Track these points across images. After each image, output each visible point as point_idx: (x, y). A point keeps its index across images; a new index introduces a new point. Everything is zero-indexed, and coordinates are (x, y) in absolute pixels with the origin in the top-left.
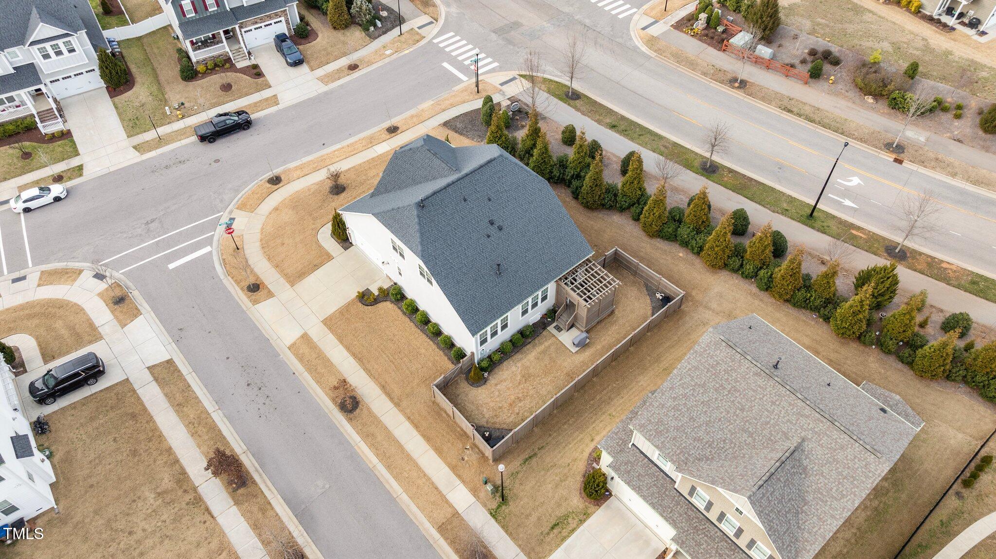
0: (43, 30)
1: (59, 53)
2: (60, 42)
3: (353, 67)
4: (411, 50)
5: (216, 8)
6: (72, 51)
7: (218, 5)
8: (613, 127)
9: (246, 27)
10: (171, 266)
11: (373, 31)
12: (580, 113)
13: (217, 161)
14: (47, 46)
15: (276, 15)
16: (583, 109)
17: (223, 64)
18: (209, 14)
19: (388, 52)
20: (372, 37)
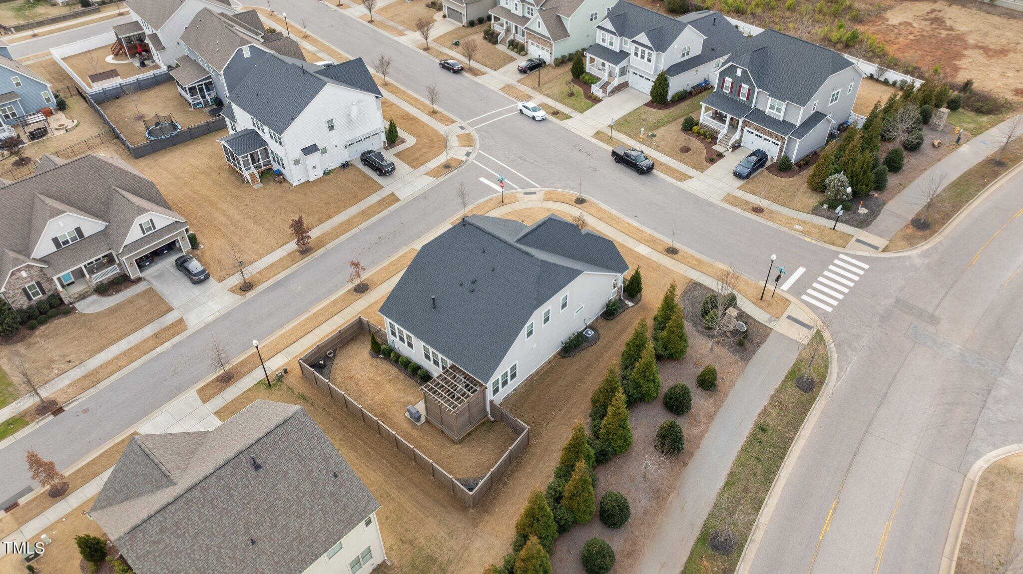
0: (643, 38)
1: (643, 57)
2: (647, 51)
3: (758, 210)
4: (813, 242)
5: (745, 99)
6: (649, 60)
7: (748, 98)
8: (761, 428)
9: (749, 127)
10: (482, 179)
11: (824, 209)
12: (772, 393)
13: (595, 169)
14: (640, 48)
15: (776, 137)
16: (784, 396)
17: (710, 137)
18: (738, 100)
19: (797, 227)
20: (816, 211)
